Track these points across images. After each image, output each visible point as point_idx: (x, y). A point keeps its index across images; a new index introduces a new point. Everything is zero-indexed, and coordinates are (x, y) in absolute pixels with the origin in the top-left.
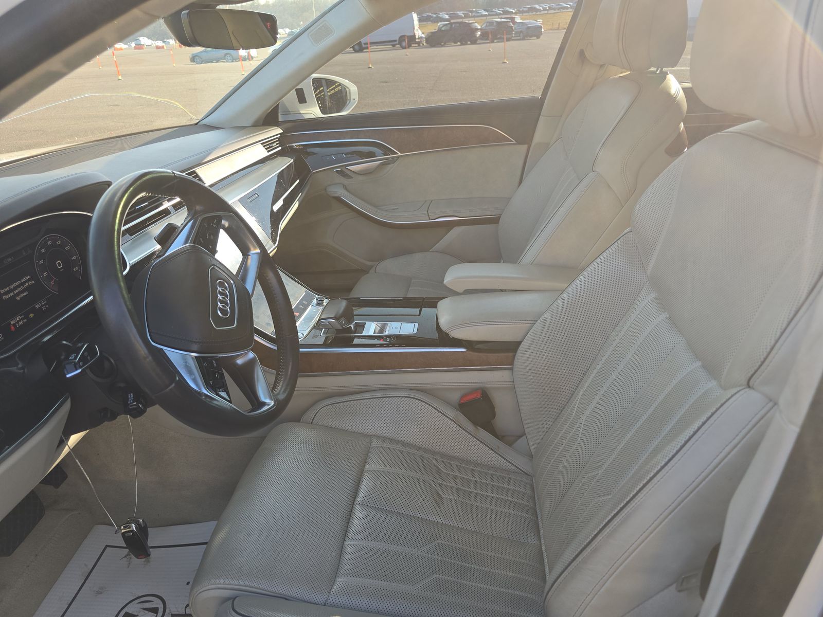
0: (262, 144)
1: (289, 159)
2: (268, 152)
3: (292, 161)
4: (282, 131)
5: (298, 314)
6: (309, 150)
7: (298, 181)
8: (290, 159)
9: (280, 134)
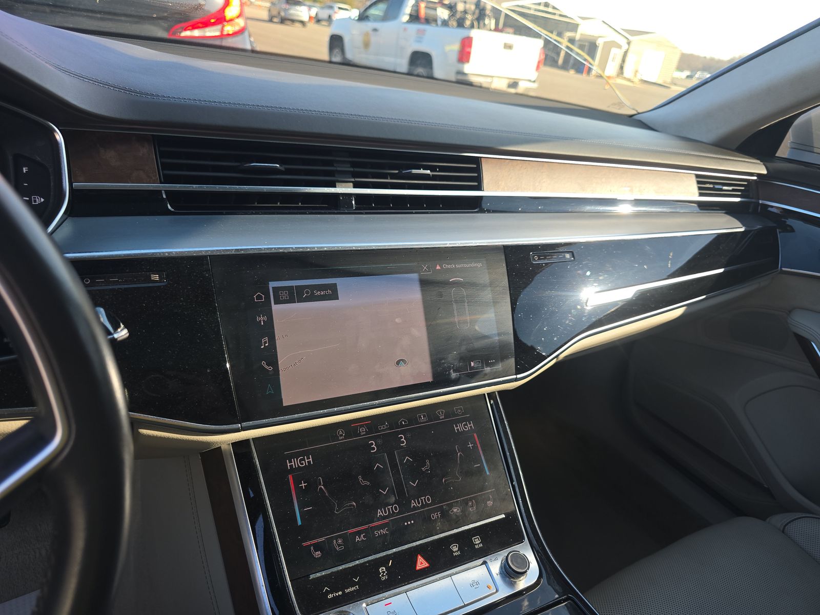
0: (697, 176)
1: (738, 224)
2: (701, 195)
3: (742, 230)
4: (765, 172)
5: (425, 564)
6: (790, 222)
7: (721, 270)
8: (741, 226)
9: (759, 175)
